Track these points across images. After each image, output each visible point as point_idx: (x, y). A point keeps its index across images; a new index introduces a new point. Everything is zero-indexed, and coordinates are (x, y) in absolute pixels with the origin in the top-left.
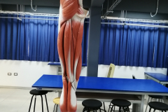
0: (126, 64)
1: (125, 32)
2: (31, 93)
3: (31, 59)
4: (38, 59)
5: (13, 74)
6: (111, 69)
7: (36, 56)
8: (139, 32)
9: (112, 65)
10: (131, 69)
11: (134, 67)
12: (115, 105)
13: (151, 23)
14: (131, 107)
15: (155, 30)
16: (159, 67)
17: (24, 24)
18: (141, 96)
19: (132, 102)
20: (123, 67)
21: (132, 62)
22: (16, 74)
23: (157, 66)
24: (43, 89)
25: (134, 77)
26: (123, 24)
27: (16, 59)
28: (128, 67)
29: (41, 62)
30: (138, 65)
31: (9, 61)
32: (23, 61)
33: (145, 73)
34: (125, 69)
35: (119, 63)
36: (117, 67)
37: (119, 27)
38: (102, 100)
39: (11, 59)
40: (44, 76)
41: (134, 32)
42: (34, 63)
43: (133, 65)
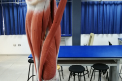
0: (103, 33)
1: (101, 7)
5: (17, 45)
6: (91, 37)
8: (113, 6)
9: (92, 34)
10: (107, 36)
11: (109, 35)
12: (95, 69)
17: (22, 6)
21: (107, 31)
22: (19, 45)
25: (110, 43)
27: (18, 34)
28: (105, 35)
30: (113, 33)
31: (14, 36)
33: (118, 39)
34: (102, 36)
35: (97, 32)
36: (96, 35)
37: (96, 3)
39: (15, 34)
41: (108, 6)
43: (109, 33)
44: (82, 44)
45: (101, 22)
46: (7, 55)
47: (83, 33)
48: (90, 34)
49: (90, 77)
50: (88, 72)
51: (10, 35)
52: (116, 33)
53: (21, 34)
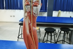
0: (67, 11)
2: (20, 24)
3: (20, 9)
5: (12, 16)
6: (59, 13)
9: (60, 11)
10: (69, 13)
19: (71, 29)
20: (65, 12)
22: (14, 16)
27: (13, 9)
28: (68, 12)
32: (16, 10)
34: (66, 13)
35: (63, 10)
36: (62, 12)
39: (11, 9)
43: (70, 11)
45: (66, 3)
46: (6, 22)
47: (54, 11)
48: (58, 11)
49: (58, 37)
50: (56, 34)
51: (8, 10)
53: (15, 9)
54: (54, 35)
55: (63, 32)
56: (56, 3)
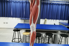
1: (51, 6)
2: (14, 30)
3: (13, 17)
4: (16, 17)
5: (6, 23)
7: (15, 16)
8: (57, 5)
9: (46, 19)
10: (54, 21)
12: (47, 35)
13: (62, 2)
14: (53, 36)
15: (64, 5)
16: (65, 20)
17: (10, 2)
18: (57, 31)
19: (54, 34)
20: (50, 20)
22: (7, 23)
23: (64, 19)
24: (18, 29)
25: (54, 24)
26: (51, 2)
27: (7, 17)
28: (52, 20)
29: (17, 18)
30: (56, 19)
31: (4, 18)
32: (9, 18)
33: (59, 22)
36: (48, 20)
37: (49, 3)
38: (41, 33)
40: (18, 24)
41: (55, 5)
42: (14, 18)
43: (54, 19)
44: (41, 23)
45: (51, 13)
47: (41, 19)
48: (45, 19)
49: (44, 40)
50: (43, 38)
52: (58, 19)
54: (41, 39)
55: (48, 36)
56: (43, 14)
